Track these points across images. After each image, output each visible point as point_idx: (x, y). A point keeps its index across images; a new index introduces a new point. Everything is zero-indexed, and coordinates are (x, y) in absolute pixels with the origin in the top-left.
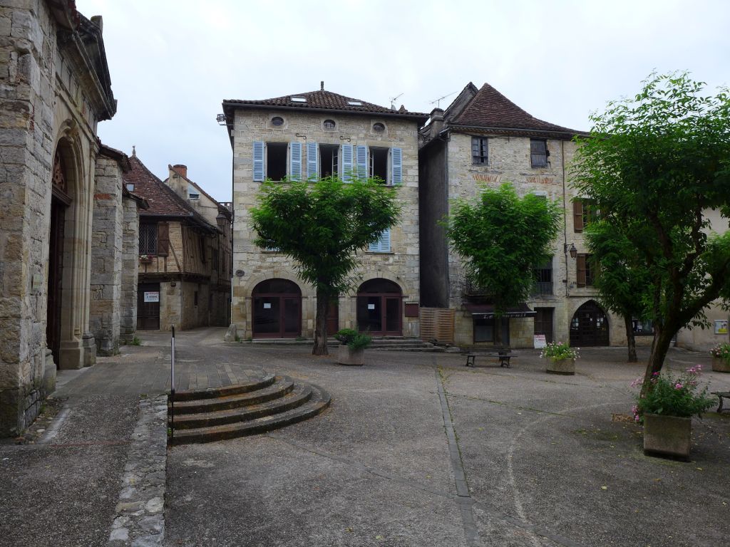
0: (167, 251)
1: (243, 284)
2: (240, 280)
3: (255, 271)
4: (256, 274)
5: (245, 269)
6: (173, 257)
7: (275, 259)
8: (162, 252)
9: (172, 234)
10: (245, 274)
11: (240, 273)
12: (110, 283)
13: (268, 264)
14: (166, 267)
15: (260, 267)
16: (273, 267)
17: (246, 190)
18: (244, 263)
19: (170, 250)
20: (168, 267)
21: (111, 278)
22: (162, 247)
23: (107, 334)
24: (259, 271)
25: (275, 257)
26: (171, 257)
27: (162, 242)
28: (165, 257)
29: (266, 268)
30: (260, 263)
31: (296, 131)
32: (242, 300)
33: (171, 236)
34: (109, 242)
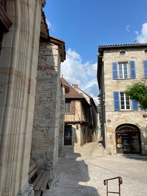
0: (75, 112)
1: (110, 126)
2: (109, 124)
3: (116, 120)
4: (117, 122)
5: (111, 119)
6: (77, 114)
7: (126, 115)
8: (73, 112)
9: (77, 105)
10: (112, 122)
11: (109, 121)
12: (53, 126)
13: (122, 117)
14: (74, 119)
15: (119, 118)
16: (125, 118)
17: (110, 83)
18: (110, 116)
19: (76, 112)
20: (75, 119)
21: (54, 122)
22: (73, 111)
23: (50, 165)
24: (118, 120)
25: (125, 113)
26: (76, 114)
27: (73, 109)
28: (74, 114)
29: (121, 118)
30: (118, 116)
31: (131, 56)
32: (111, 134)
33: (76, 106)
34: (53, 98)
